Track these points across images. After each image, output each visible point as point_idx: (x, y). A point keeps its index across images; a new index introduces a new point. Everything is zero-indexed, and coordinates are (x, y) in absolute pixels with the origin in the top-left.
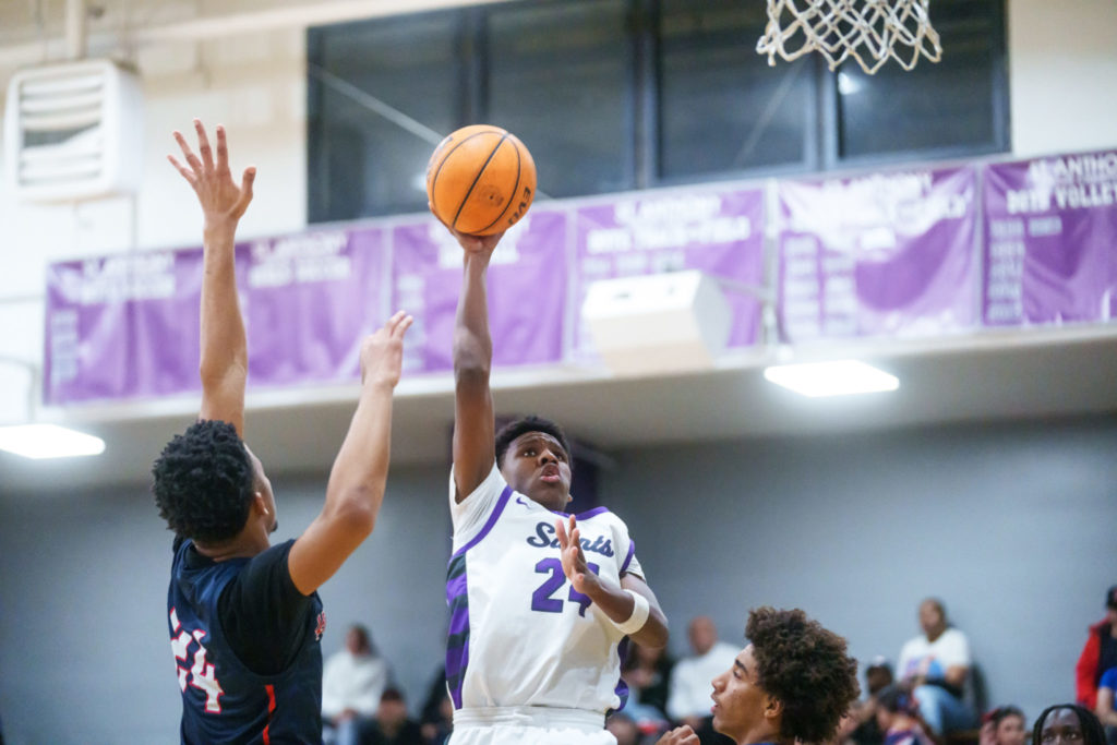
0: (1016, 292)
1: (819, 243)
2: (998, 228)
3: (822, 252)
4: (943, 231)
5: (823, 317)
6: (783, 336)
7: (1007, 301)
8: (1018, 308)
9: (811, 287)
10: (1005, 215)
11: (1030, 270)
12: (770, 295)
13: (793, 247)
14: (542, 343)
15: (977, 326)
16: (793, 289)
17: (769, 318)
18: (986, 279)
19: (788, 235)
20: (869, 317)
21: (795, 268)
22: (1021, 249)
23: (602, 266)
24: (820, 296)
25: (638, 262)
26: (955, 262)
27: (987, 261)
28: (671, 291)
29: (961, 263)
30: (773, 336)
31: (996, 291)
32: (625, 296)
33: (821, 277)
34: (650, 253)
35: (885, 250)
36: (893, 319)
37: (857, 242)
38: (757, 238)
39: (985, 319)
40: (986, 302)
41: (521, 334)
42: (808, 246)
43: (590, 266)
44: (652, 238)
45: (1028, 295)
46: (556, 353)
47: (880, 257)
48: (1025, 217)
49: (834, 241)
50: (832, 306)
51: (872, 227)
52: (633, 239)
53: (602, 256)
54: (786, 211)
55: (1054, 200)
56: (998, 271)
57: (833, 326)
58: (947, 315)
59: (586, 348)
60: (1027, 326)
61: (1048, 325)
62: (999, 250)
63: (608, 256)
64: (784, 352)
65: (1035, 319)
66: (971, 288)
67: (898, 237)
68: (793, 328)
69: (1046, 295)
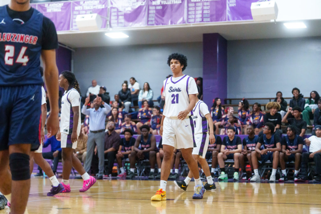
0: (153, 19)
1: (118, 10)
2: (151, 8)
3: (118, 11)
4: (140, 8)
5: (118, 23)
6: (111, 26)
7: (152, 21)
8: (154, 22)
9: (116, 17)
10: (152, 6)
11: (156, 15)
12: (109, 19)
13: (113, 10)
14: (66, 26)
15: (146, 26)
16: (113, 18)
17: (108, 23)
18: (148, 17)
19: (112, 8)
20: (126, 23)
21: (113, 14)
22: (154, 11)
23: (78, 13)
24: (118, 19)
25: (84, 12)
26: (143, 13)
27: (148, 14)
28: (92, 17)
29: (144, 14)
30: (109, 26)
31: (150, 19)
32: (83, 17)
33: (118, 16)
34: (86, 11)
35: (130, 11)
36: (131, 24)
37: (125, 9)
38: (106, 8)
39: (148, 24)
40: (148, 21)
41: (62, 25)
42: (116, 10)
43: (75, 13)
44: (86, 8)
45: (156, 20)
46: (68, 29)
47: (129, 12)
48: (155, 6)
49: (120, 9)
50: (120, 21)
51: (127, 7)
52: (83, 8)
53: (77, 11)
54: (112, 4)
55: (161, 3)
56: (150, 15)
57: (120, 24)
58: (141, 23)
59: (74, 27)
60: (155, 26)
61: (159, 26)
62: (151, 12)
63: (78, 11)
64: (111, 29)
65: (157, 24)
66: (145, 18)
67: (132, 9)
68: (112, 25)
69: (159, 20)
